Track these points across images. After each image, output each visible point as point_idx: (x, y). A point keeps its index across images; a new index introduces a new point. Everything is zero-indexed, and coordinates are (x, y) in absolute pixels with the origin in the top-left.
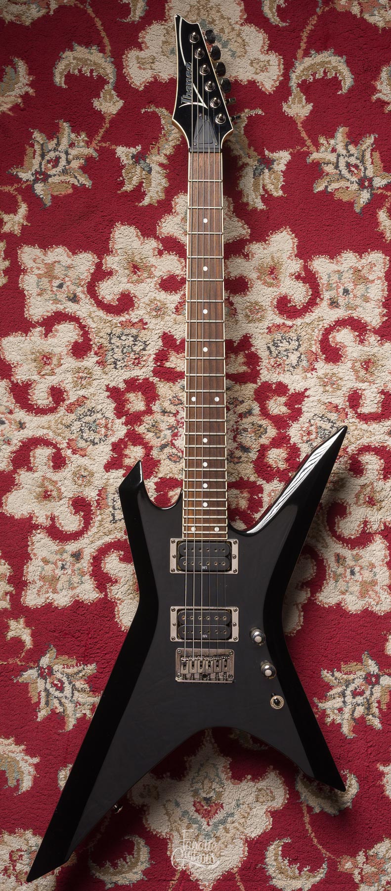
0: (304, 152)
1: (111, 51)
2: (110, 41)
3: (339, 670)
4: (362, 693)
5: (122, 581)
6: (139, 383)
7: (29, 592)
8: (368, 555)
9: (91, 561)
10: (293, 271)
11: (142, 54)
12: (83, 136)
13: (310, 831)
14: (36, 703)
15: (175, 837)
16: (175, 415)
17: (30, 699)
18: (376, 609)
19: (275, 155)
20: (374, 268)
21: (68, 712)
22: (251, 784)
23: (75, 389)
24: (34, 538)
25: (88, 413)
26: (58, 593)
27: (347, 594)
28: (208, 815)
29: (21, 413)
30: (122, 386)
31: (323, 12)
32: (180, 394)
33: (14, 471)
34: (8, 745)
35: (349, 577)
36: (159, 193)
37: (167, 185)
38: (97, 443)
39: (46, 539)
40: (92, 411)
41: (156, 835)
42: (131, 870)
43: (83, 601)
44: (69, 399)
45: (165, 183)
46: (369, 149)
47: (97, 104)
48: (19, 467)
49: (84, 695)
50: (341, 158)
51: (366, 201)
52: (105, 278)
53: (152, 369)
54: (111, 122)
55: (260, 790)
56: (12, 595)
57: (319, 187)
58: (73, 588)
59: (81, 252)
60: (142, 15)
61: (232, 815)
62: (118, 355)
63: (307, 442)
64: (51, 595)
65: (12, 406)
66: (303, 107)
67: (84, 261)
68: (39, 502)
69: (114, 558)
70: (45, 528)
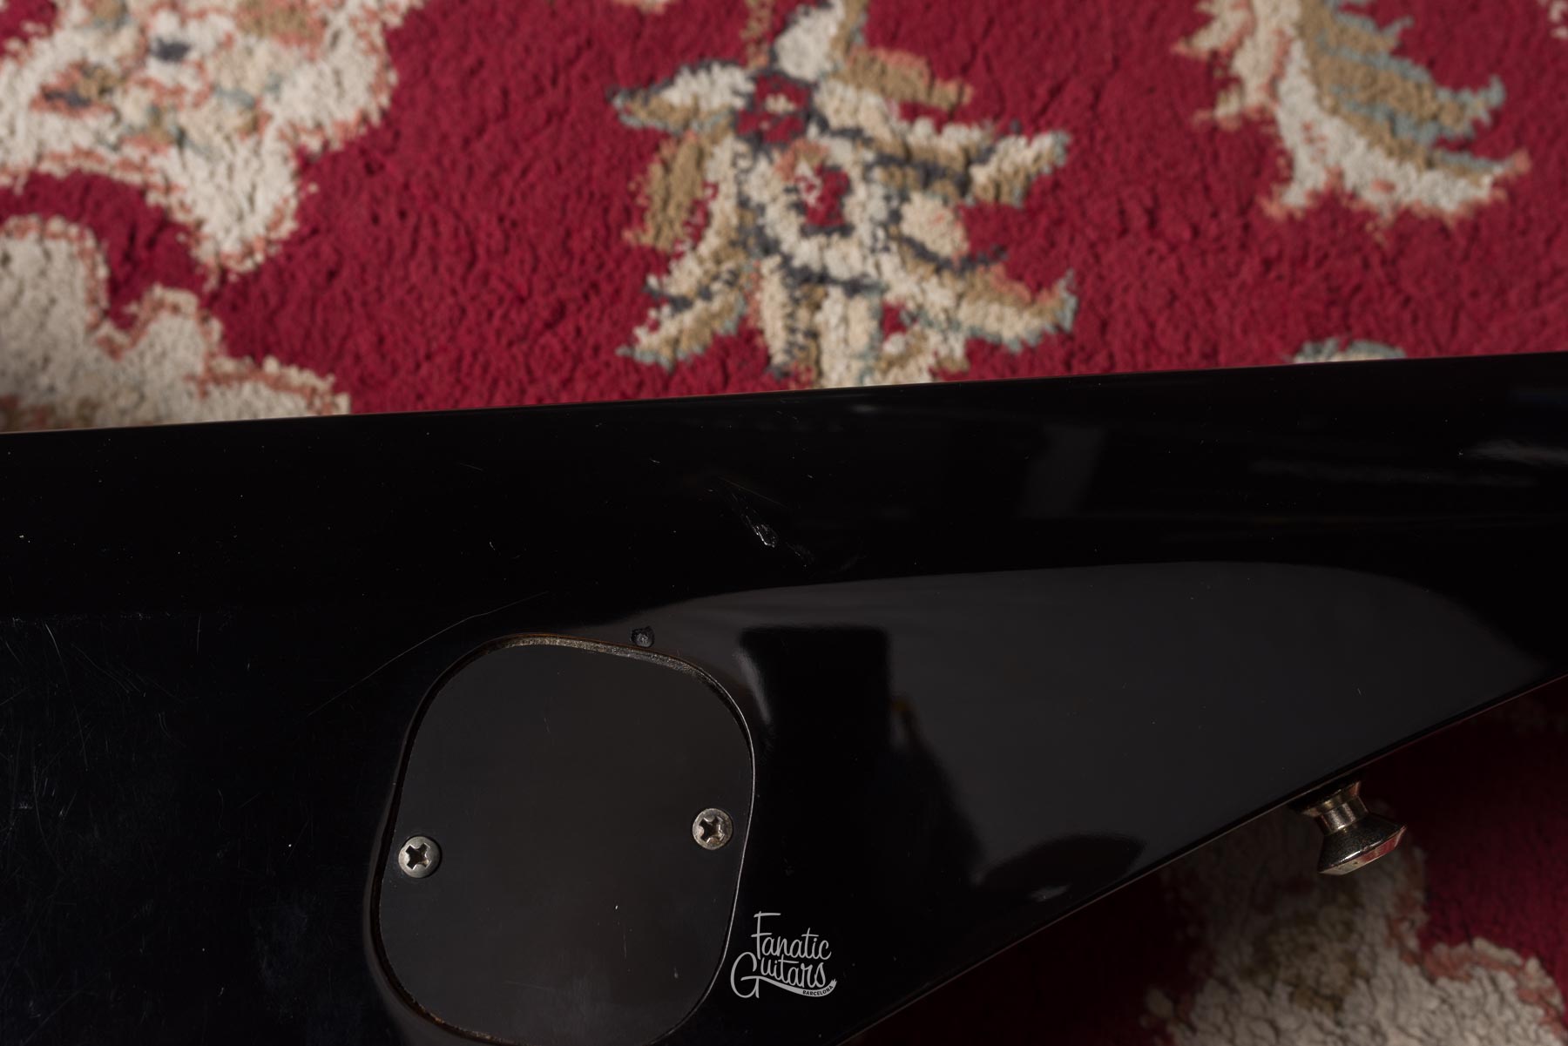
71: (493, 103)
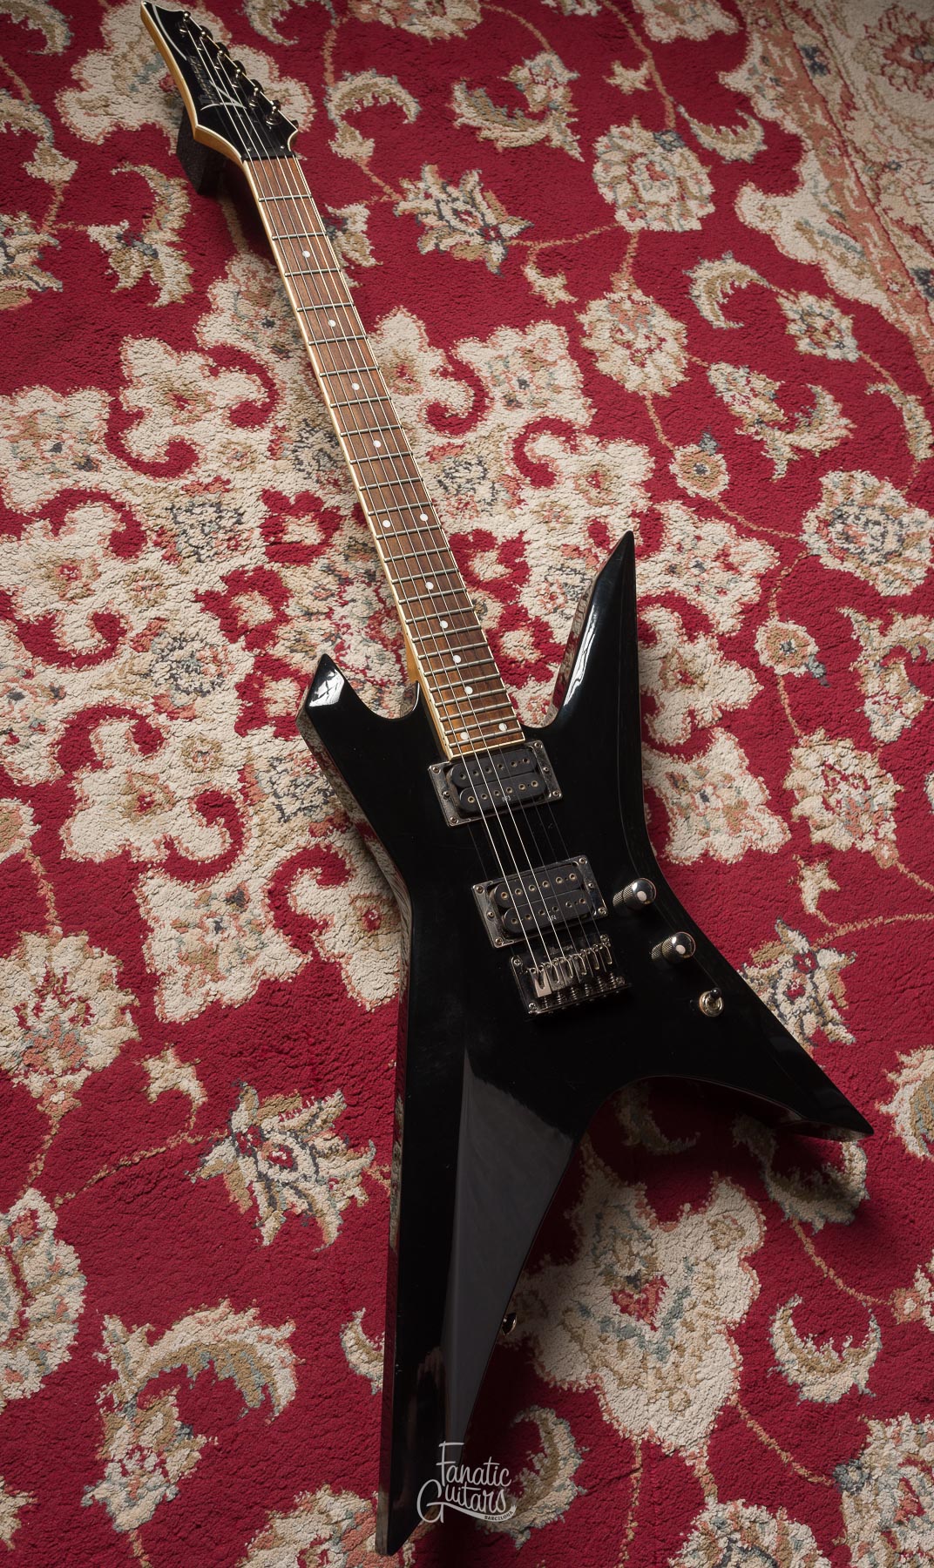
0: (385, 203)
1: (31, 96)
2: (25, 79)
3: (751, 964)
4: (800, 992)
5: (335, 920)
6: (249, 578)
7: (166, 993)
8: (714, 764)
9: (267, 901)
10: (434, 367)
11: (84, 96)
12: (24, 216)
13: (824, 1268)
14: (250, 1210)
15: (605, 1380)
16: (329, 615)
17: (234, 1206)
18: (762, 845)
19: (346, 211)
20: (550, 345)
21: (319, 1206)
22: (696, 1218)
23: (138, 609)
24: (144, 889)
25: (177, 644)
26: (224, 978)
27: (711, 833)
28: (645, 1310)
29: (48, 671)
30: (221, 588)
31: (341, 24)
32: (325, 581)
33: (68, 777)
34: (221, 1319)
35: (702, 806)
36: (184, 285)
37: (191, 271)
38: (209, 692)
39: (169, 884)
40: (181, 640)
41: (570, 1389)
42: (550, 1485)
43: (276, 979)
44: (132, 628)
45: (185, 269)
46: (478, 188)
47: (32, 170)
48: (76, 767)
49: (340, 1160)
50: (442, 205)
51: (501, 257)
52: (132, 423)
53: (264, 549)
54: (65, 193)
55: (714, 1225)
56: (134, 1011)
57: (427, 246)
58: (251, 960)
59: (77, 390)
60: (68, 43)
61: (686, 1292)
62: (197, 538)
63: (555, 610)
64: (212, 987)
65: (29, 664)
66: (361, 144)
67: (86, 403)
68: (134, 821)
69: (306, 883)
70: (159, 865)
71: (754, 890)
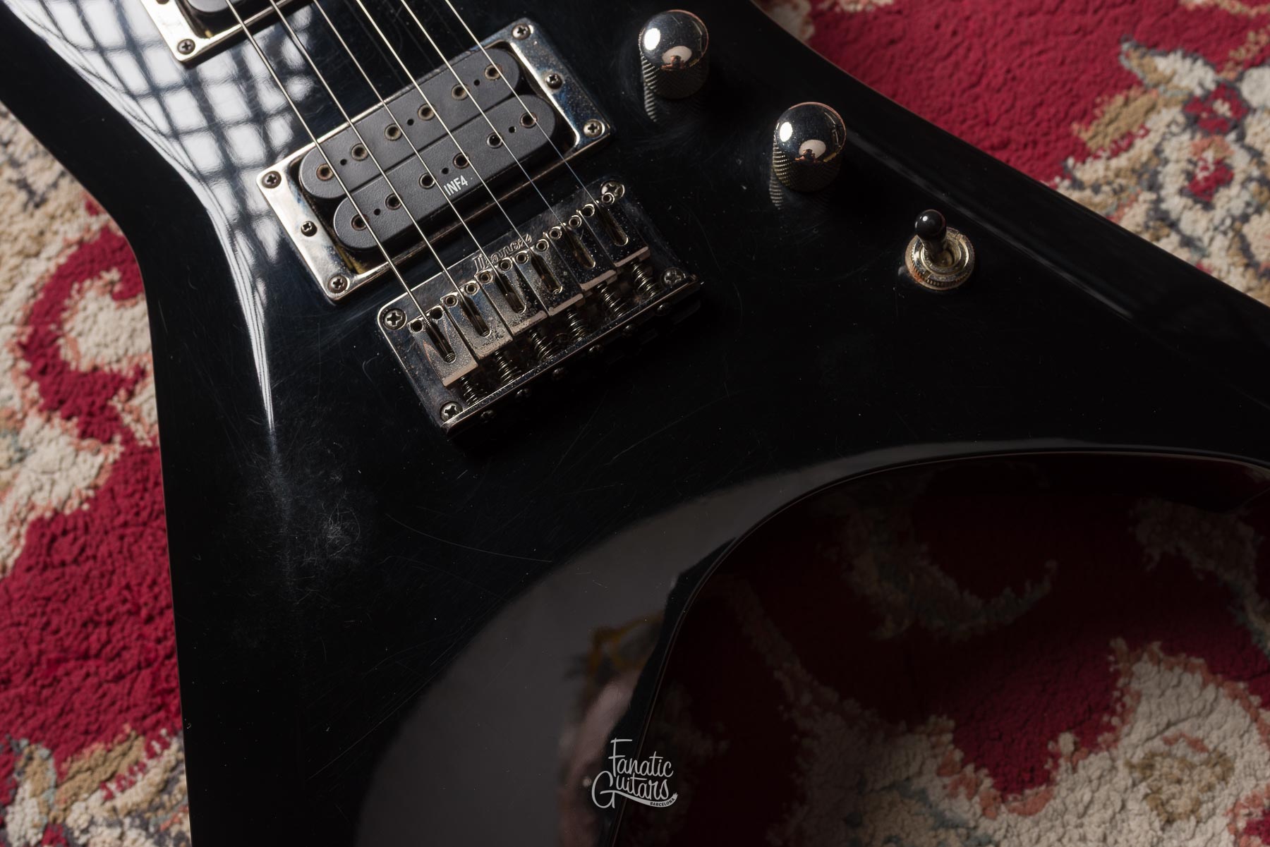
3: (1084, 154)
9: (23, 365)
22: (1095, 763)
55: (1147, 766)
69: (92, 307)
